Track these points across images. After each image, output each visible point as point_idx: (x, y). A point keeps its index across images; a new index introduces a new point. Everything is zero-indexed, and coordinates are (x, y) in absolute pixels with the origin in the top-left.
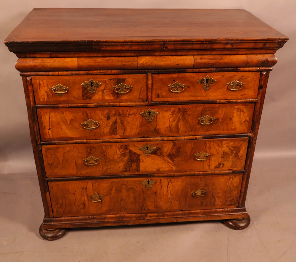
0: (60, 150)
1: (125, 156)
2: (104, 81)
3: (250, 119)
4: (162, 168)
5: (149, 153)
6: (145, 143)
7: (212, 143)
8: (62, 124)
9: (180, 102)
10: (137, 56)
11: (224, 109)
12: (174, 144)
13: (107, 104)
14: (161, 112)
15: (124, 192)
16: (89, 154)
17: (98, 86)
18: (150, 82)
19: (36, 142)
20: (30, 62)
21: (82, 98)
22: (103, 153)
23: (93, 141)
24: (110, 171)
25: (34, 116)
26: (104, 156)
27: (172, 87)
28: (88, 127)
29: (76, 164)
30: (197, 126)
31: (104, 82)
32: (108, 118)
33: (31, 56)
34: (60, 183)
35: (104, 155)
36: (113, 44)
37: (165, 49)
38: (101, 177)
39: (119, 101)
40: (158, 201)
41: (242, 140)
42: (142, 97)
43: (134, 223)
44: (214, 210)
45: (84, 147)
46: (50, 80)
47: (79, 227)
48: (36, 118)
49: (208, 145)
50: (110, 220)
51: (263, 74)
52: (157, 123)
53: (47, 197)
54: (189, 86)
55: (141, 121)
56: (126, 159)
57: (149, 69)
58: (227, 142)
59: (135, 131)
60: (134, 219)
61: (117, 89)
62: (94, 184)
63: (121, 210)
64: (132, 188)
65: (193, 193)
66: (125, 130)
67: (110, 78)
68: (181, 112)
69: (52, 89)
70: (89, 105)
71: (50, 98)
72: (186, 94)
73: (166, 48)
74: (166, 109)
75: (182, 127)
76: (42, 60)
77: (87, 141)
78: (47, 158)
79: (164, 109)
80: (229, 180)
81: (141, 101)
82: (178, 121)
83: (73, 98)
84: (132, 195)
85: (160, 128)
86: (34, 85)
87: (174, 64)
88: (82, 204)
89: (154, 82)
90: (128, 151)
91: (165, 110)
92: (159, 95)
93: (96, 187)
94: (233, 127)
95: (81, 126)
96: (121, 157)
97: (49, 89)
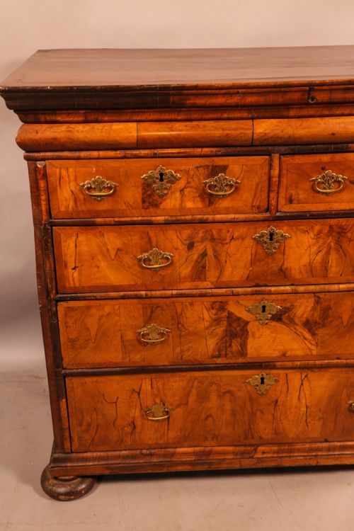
0: (93, 311)
1: (218, 324)
2: (185, 170)
4: (292, 349)
5: (267, 319)
6: (260, 297)
8: (100, 258)
9: (334, 212)
10: (253, 119)
12: (318, 301)
13: (189, 217)
14: (293, 234)
15: (213, 400)
16: (148, 320)
17: (173, 180)
18: (276, 172)
19: (48, 295)
20: (46, 132)
21: (141, 204)
22: (176, 318)
23: (158, 293)
24: (188, 356)
25: (46, 242)
26: (179, 324)
27: (318, 183)
28: (150, 265)
29: (123, 341)
31: (187, 172)
32: (191, 246)
33: (49, 118)
34: (88, 380)
35: (177, 321)
36: (210, 91)
37: (310, 101)
38: (170, 367)
39: (213, 212)
40: (281, 420)
42: (257, 204)
43: (231, 465)
45: (141, 306)
46: (81, 169)
47: (121, 473)
48: (50, 245)
50: (184, 459)
52: (285, 257)
53: (62, 410)
54: (352, 180)
55: (254, 251)
56: (220, 330)
57: (275, 145)
59: (242, 273)
60: (231, 457)
61: (210, 187)
62: (154, 383)
63: (206, 439)
64: (228, 392)
65: (351, 405)
66: (222, 271)
67: (198, 165)
68: (334, 234)
69: (84, 186)
70: (153, 218)
71: (79, 205)
72: (346, 196)
73: (313, 100)
74: (304, 228)
75: (334, 265)
76: (69, 127)
77: (147, 292)
78: (67, 327)
79: (301, 227)
81: (257, 211)
82: (328, 253)
83: (124, 206)
84: (228, 406)
85: (291, 268)
86: (50, 179)
87: (325, 133)
88: (130, 425)
89: (284, 172)
90: (225, 314)
91: (302, 229)
92: (293, 198)
93: (158, 390)
95: (136, 262)
96: (210, 326)
97: (78, 187)
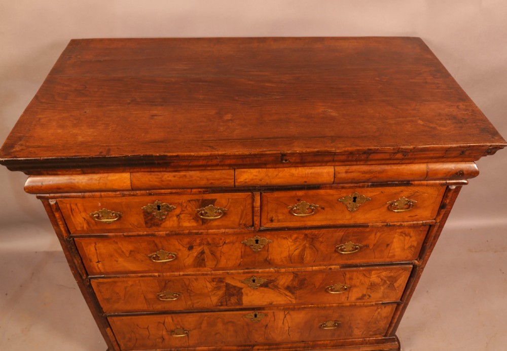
0: (119, 284)
1: (219, 290)
2: (179, 203)
3: (418, 244)
4: (277, 301)
5: (257, 287)
6: (250, 275)
7: (355, 273)
8: (117, 256)
9: (308, 227)
10: (234, 169)
11: (378, 234)
12: (296, 276)
13: (186, 232)
14: (275, 240)
15: (220, 326)
16: (164, 288)
18: (257, 204)
19: (81, 277)
21: (144, 225)
22: (185, 287)
23: (168, 274)
24: (196, 306)
25: (71, 248)
26: (188, 290)
27: (294, 210)
28: (159, 260)
29: (146, 299)
30: (334, 255)
31: (180, 205)
32: (191, 248)
33: (50, 173)
34: (124, 318)
36: (190, 158)
37: (284, 161)
38: (184, 311)
39: (207, 228)
40: (270, 334)
41: (402, 269)
42: (244, 222)
44: (351, 340)
45: (156, 281)
46: (88, 204)
49: (348, 276)
51: (450, 190)
52: (269, 253)
53: (108, 333)
54: (323, 207)
55: (243, 250)
56: (221, 293)
57: (256, 187)
58: (379, 272)
59: (234, 262)
61: (202, 214)
62: (174, 319)
63: (217, 343)
64: (231, 322)
65: (321, 325)
66: (218, 261)
67: (189, 199)
68: (308, 239)
69: (93, 215)
70: (156, 233)
71: (91, 227)
72: (318, 217)
73: (286, 161)
74: (284, 236)
75: (309, 256)
76: (70, 178)
77: (159, 274)
78: (101, 292)
79: (282, 236)
80: (376, 311)
81: (243, 227)
82: (304, 250)
83: (130, 226)
84: (231, 329)
85: (274, 259)
86: (63, 211)
87: (299, 182)
88: (160, 338)
89: (265, 202)
90: (224, 284)
92: (273, 219)
93: (178, 322)
94: (390, 255)
95: (148, 258)
96: (213, 290)
97: (88, 215)
